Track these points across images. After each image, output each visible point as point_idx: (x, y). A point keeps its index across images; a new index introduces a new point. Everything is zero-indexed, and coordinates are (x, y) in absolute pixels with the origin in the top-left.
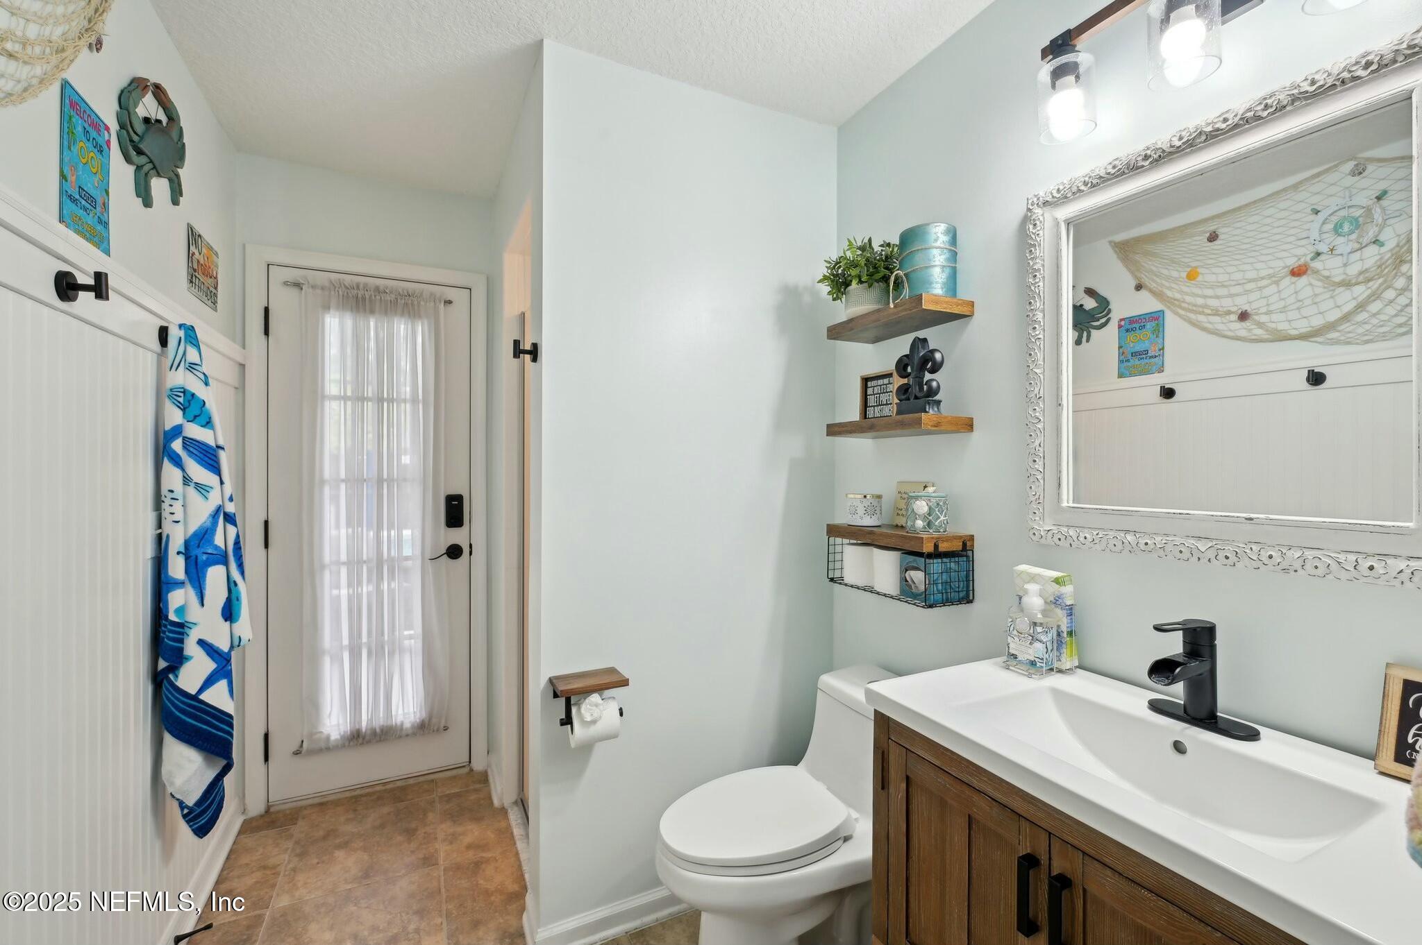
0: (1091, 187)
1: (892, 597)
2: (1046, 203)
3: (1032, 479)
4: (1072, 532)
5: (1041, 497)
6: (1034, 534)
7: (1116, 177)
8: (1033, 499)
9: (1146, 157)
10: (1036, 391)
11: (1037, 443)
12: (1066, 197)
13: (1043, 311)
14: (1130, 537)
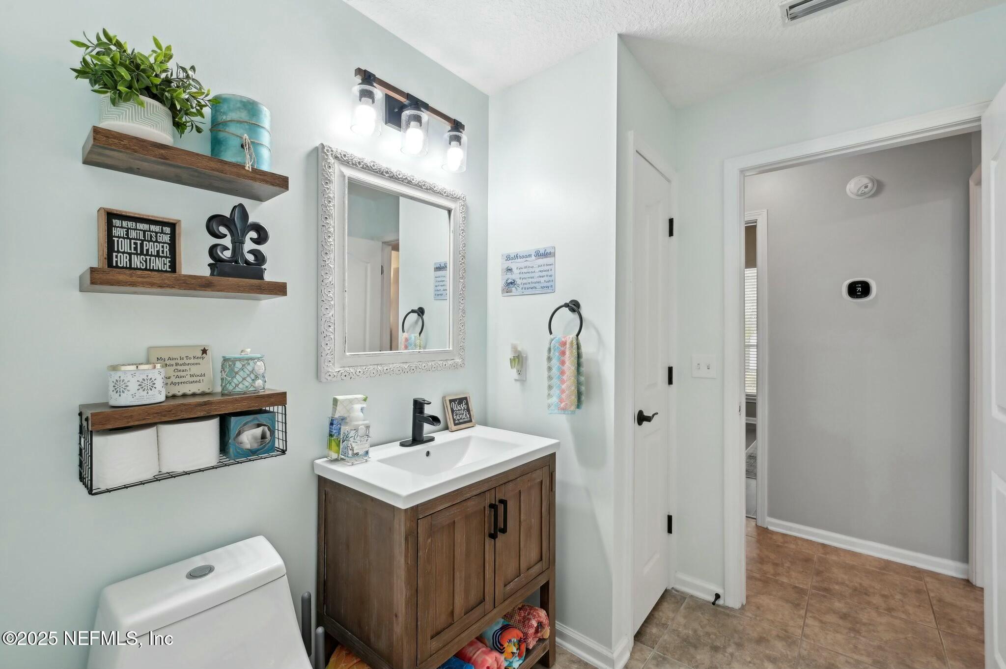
0: (363, 168)
1: (213, 468)
2: (336, 157)
3: (327, 338)
4: (352, 370)
5: (333, 351)
6: (330, 375)
7: (374, 172)
8: (329, 352)
9: (387, 172)
10: (330, 279)
11: (331, 314)
12: (348, 163)
13: (334, 227)
14: (380, 368)
